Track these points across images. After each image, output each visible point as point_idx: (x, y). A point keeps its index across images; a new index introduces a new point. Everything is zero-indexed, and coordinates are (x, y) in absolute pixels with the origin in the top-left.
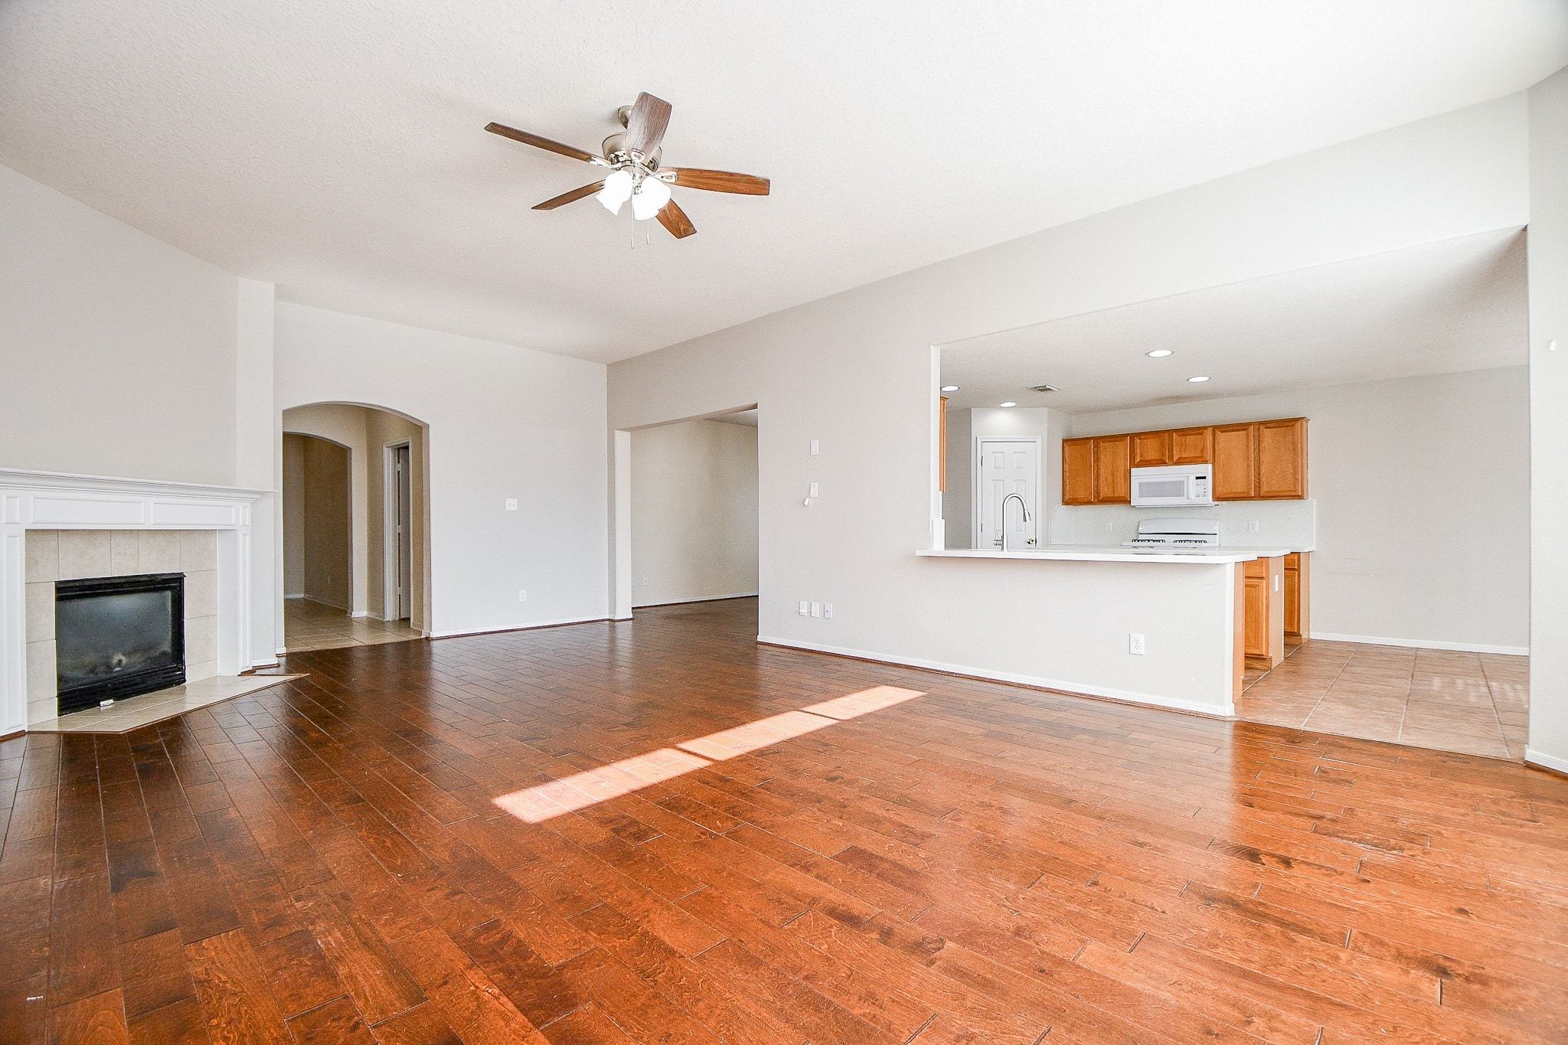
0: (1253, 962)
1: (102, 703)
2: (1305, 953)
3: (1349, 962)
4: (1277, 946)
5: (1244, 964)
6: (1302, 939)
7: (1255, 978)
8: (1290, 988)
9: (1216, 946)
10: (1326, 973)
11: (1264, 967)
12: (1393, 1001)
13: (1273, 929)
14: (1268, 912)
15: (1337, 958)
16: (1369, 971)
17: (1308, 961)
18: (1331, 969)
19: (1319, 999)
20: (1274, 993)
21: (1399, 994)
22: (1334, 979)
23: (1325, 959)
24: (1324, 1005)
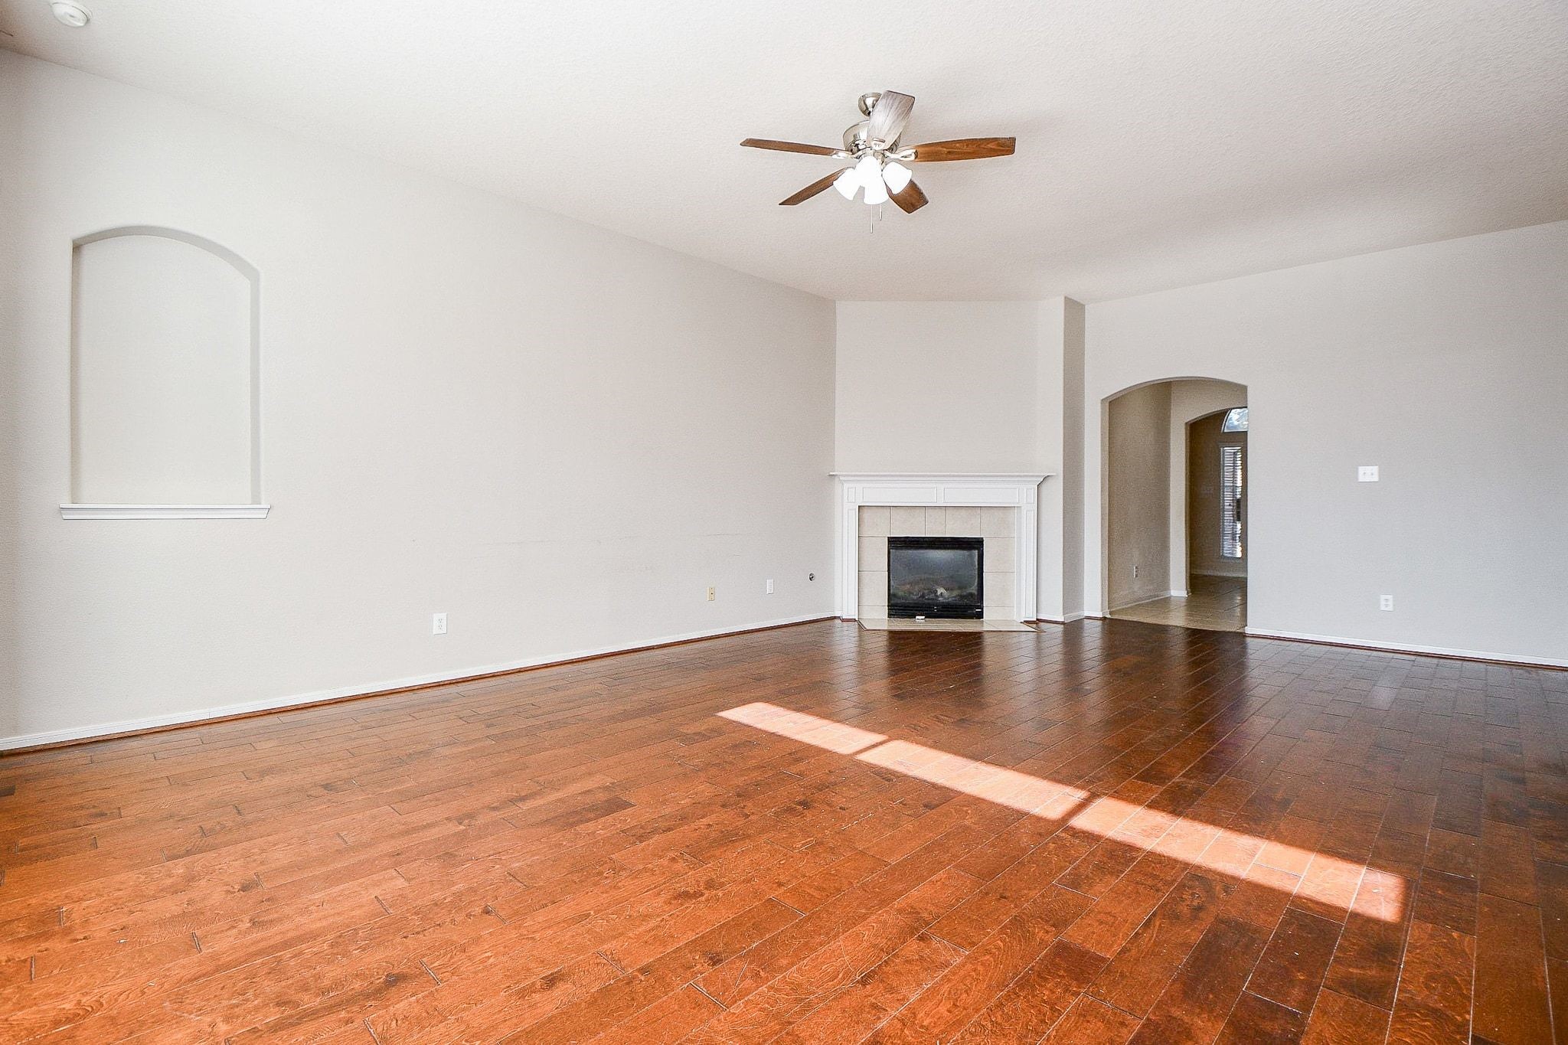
0: (292, 957)
1: (917, 617)
2: (259, 1000)
3: (213, 1025)
4: (288, 987)
5: (297, 951)
6: (273, 1015)
7: (275, 948)
8: (245, 961)
9: (332, 946)
10: (226, 996)
11: (279, 960)
12: (153, 1016)
13: (310, 1001)
14: (334, 1017)
15: (227, 1019)
16: (189, 1031)
17: (250, 994)
18: (225, 1003)
19: (217, 970)
20: (253, 949)
21: (149, 1028)
22: (215, 996)
23: (236, 1010)
24: (209, 969)
